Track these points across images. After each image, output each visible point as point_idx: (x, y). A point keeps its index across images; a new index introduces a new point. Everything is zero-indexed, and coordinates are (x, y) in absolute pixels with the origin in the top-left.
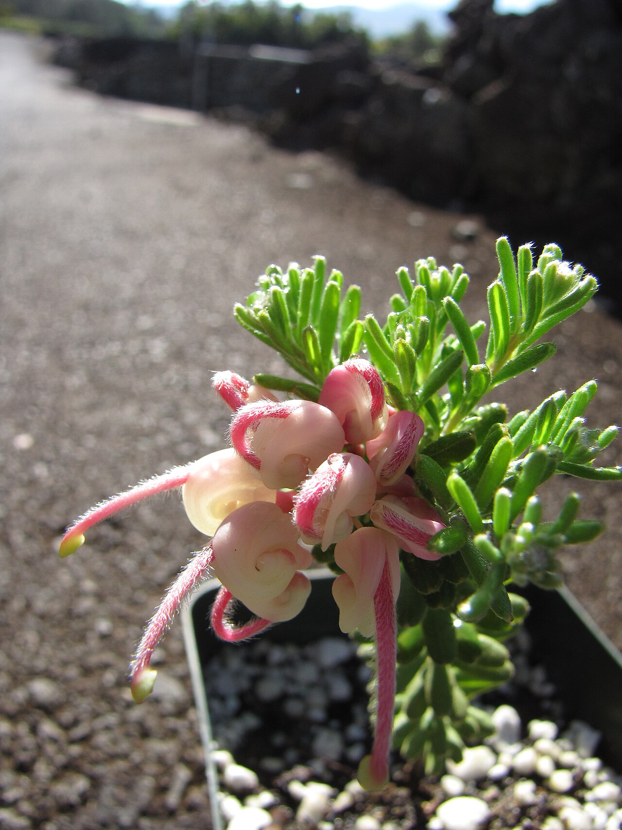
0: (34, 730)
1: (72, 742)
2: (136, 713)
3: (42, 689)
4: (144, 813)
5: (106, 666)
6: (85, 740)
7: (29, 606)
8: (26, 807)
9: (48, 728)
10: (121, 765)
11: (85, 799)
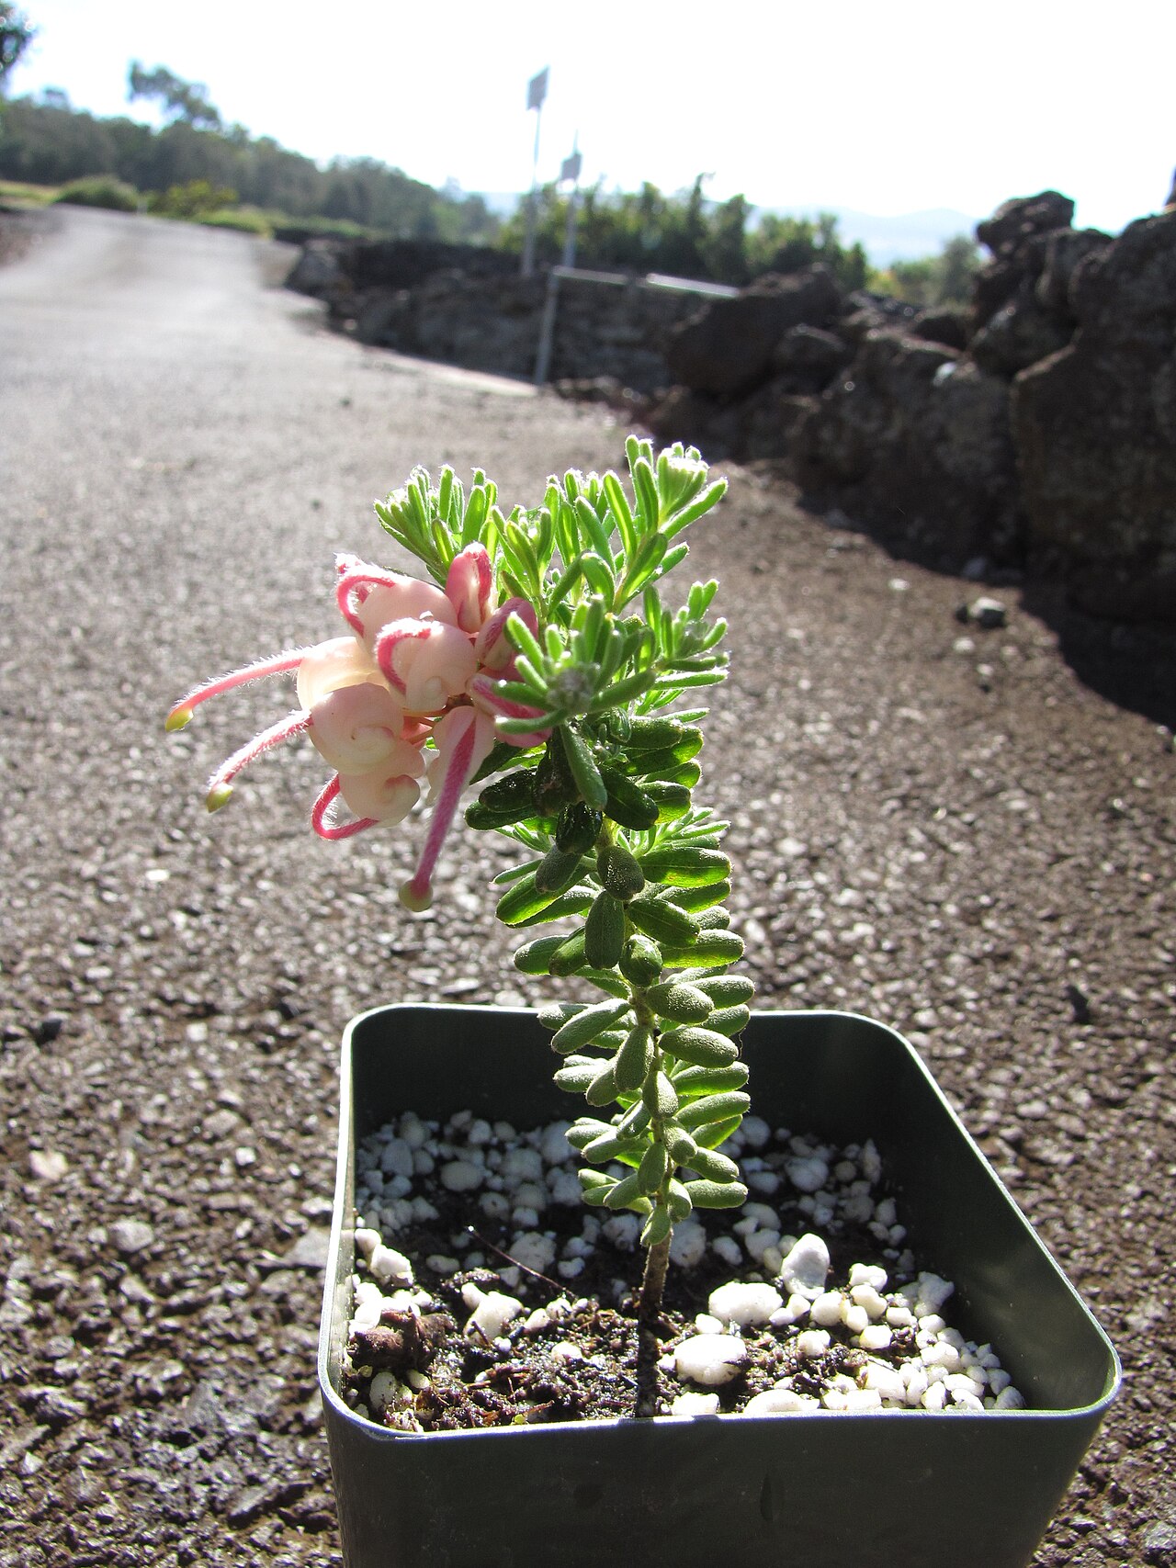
0: (112, 1286)
1: (168, 1311)
2: (273, 1285)
3: (134, 1232)
4: (264, 1424)
5: (241, 1213)
6: (188, 1309)
7: (129, 1112)
8: (82, 1386)
9: (132, 1286)
10: (240, 1352)
11: (175, 1392)
